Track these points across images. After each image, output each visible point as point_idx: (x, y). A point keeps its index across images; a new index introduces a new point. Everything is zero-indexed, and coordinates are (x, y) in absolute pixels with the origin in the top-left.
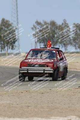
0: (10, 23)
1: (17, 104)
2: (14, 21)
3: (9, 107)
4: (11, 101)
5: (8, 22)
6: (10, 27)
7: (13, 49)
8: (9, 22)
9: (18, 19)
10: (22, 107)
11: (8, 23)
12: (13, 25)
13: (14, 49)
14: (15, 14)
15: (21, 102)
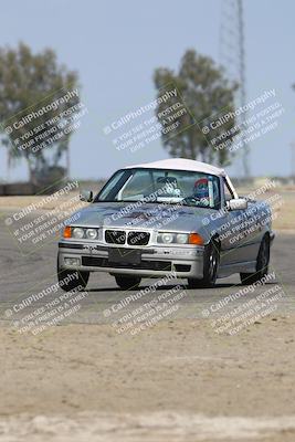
0: (216, 67)
1: (240, 367)
2: (230, 61)
3: (210, 376)
4: (215, 354)
5: (205, 65)
6: (213, 81)
7: (225, 163)
8: (212, 62)
9: (242, 52)
10: (257, 377)
11: (208, 67)
12: (225, 76)
13: (229, 164)
14: (231, 32)
15: (254, 359)
